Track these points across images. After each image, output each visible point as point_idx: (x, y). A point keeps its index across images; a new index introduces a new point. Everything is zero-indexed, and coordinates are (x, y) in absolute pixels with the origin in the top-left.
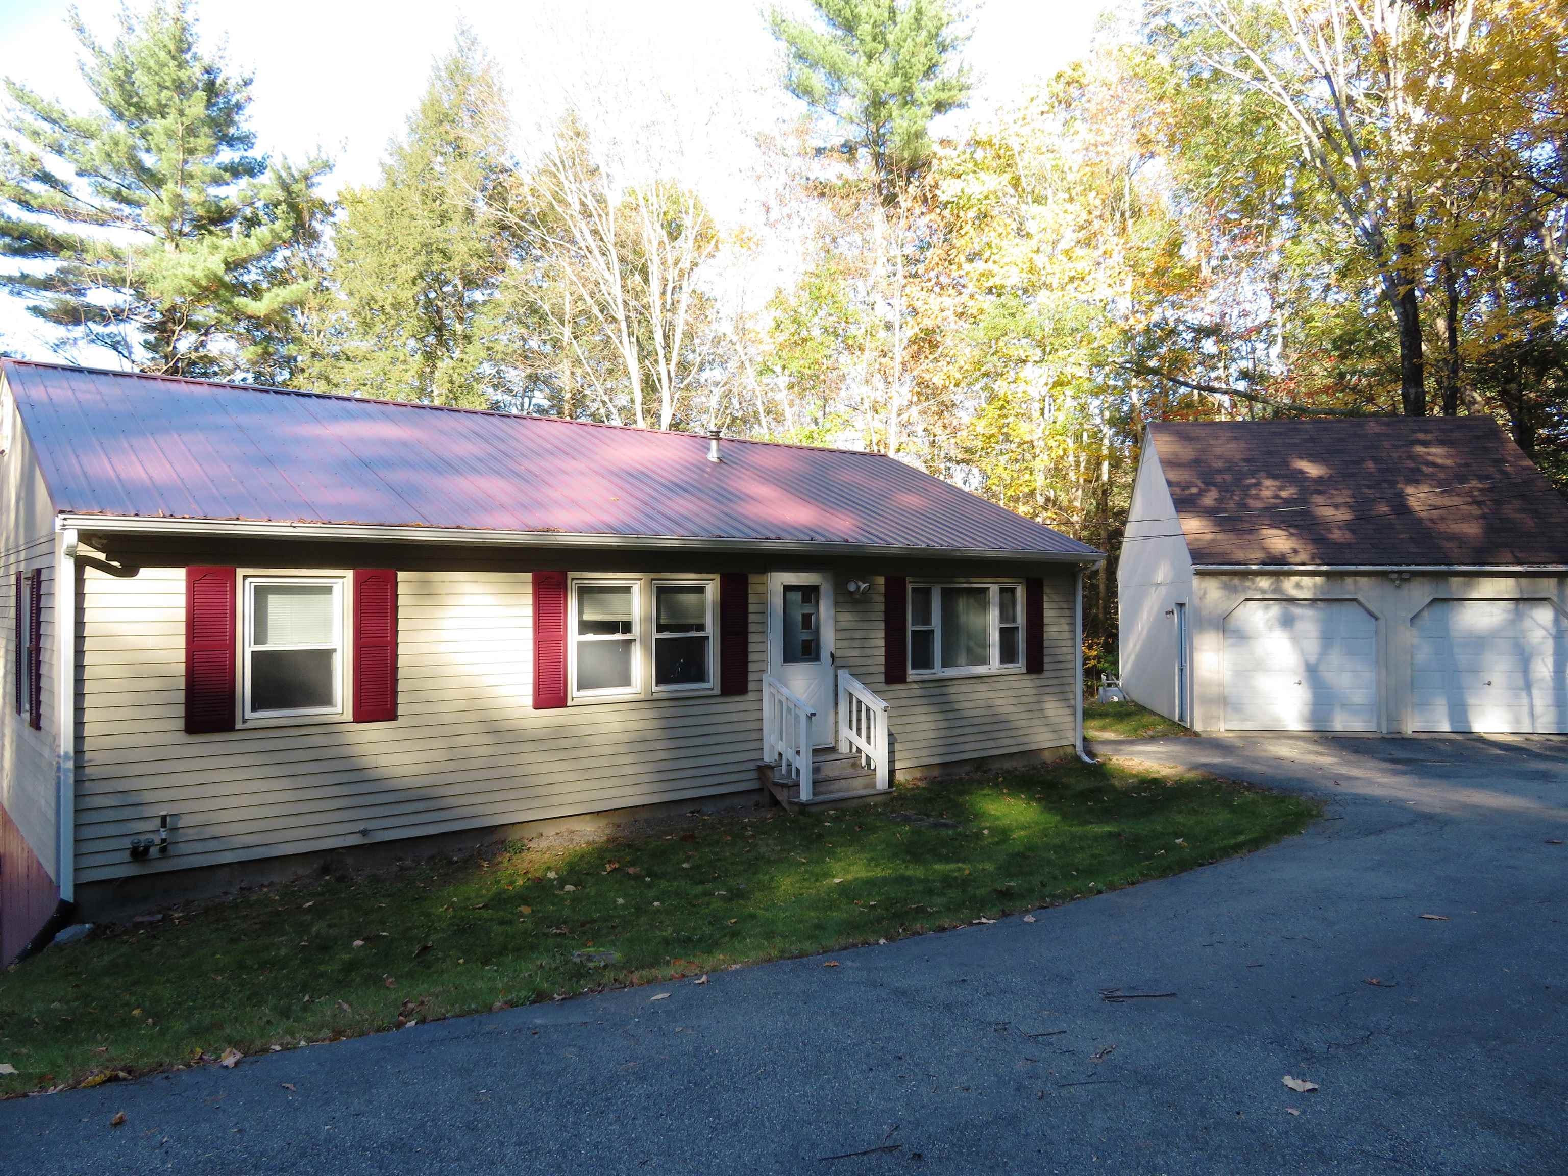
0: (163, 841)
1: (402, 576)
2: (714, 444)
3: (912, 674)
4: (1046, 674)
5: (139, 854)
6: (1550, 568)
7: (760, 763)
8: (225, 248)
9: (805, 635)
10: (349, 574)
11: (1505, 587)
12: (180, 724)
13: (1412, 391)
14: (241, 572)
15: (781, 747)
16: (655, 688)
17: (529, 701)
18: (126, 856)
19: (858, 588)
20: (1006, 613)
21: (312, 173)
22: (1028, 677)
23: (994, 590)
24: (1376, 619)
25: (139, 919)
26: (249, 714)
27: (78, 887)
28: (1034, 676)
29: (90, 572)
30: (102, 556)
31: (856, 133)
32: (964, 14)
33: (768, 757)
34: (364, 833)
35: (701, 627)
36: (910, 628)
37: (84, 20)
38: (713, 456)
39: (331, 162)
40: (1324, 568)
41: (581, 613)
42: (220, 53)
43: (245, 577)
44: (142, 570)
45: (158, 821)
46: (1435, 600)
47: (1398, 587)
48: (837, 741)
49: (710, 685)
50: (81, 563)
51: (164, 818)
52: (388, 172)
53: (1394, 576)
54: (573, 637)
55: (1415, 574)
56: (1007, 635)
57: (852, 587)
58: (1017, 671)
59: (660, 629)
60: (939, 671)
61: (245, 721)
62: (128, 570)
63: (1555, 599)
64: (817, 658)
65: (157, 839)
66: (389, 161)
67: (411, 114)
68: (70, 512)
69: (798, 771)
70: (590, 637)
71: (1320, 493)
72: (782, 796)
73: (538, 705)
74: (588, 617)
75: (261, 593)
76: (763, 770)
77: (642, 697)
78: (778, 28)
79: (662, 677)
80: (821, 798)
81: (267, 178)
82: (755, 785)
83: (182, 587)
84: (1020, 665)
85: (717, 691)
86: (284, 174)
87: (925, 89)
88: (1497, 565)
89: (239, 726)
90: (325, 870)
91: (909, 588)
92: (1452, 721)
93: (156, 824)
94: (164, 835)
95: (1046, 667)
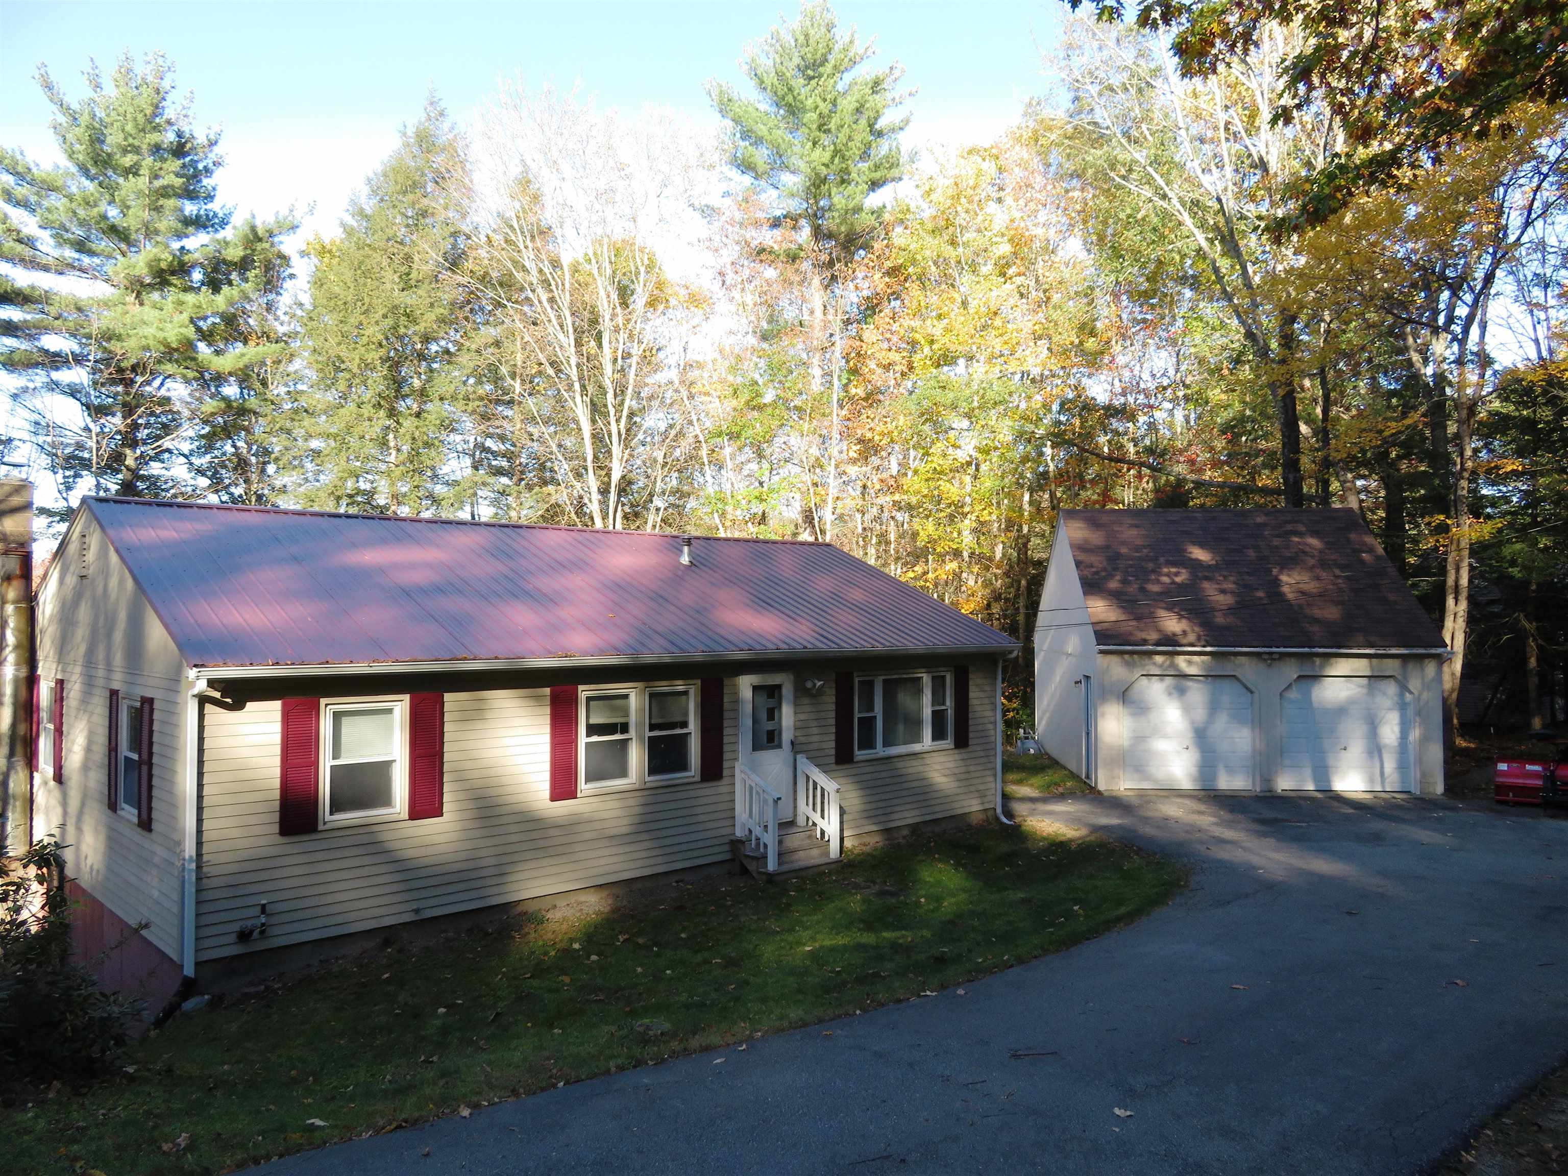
0: (263, 925)
1: (448, 697)
2: (686, 549)
3: (860, 755)
4: (970, 749)
5: (244, 936)
6: (1394, 651)
7: (733, 838)
8: (191, 304)
9: (770, 726)
10: (407, 698)
11: (1360, 666)
12: (276, 828)
13: (1291, 476)
14: (323, 701)
15: (751, 824)
16: (647, 779)
17: (547, 794)
18: (233, 938)
19: (815, 685)
20: (938, 697)
21: (275, 232)
22: (956, 751)
23: (926, 679)
24: (1252, 692)
25: (247, 990)
26: (328, 817)
27: (197, 964)
28: (962, 751)
29: (209, 708)
30: (217, 695)
31: (796, 205)
32: (897, 100)
33: (739, 833)
34: (417, 911)
35: (684, 724)
36: (857, 715)
37: (53, 79)
38: (685, 559)
40: (1208, 649)
41: (588, 717)
42: (184, 112)
43: (326, 705)
44: (250, 706)
45: (259, 909)
46: (1300, 677)
47: (1270, 666)
48: (795, 815)
49: (692, 773)
50: (204, 702)
51: (264, 906)
53: (1266, 657)
54: (583, 739)
55: (1283, 656)
56: (938, 718)
57: (809, 685)
58: (947, 747)
59: (652, 727)
60: (881, 751)
61: (325, 823)
62: (238, 706)
63: (1399, 677)
64: (779, 746)
65: (257, 923)
66: (350, 221)
67: (371, 175)
68: (203, 666)
69: (766, 846)
70: (595, 739)
71: (1207, 578)
72: (752, 866)
73: (553, 799)
74: (593, 721)
75: (337, 716)
76: (736, 844)
77: (637, 786)
78: (725, 105)
79: (653, 769)
80: (785, 868)
81: (228, 234)
82: (727, 856)
83: (278, 716)
84: (948, 743)
85: (698, 778)
87: (861, 170)
88: (1350, 647)
89: (321, 827)
90: (387, 943)
91: (856, 680)
92: (1316, 780)
93: (257, 911)
94: (263, 920)
95: (971, 742)
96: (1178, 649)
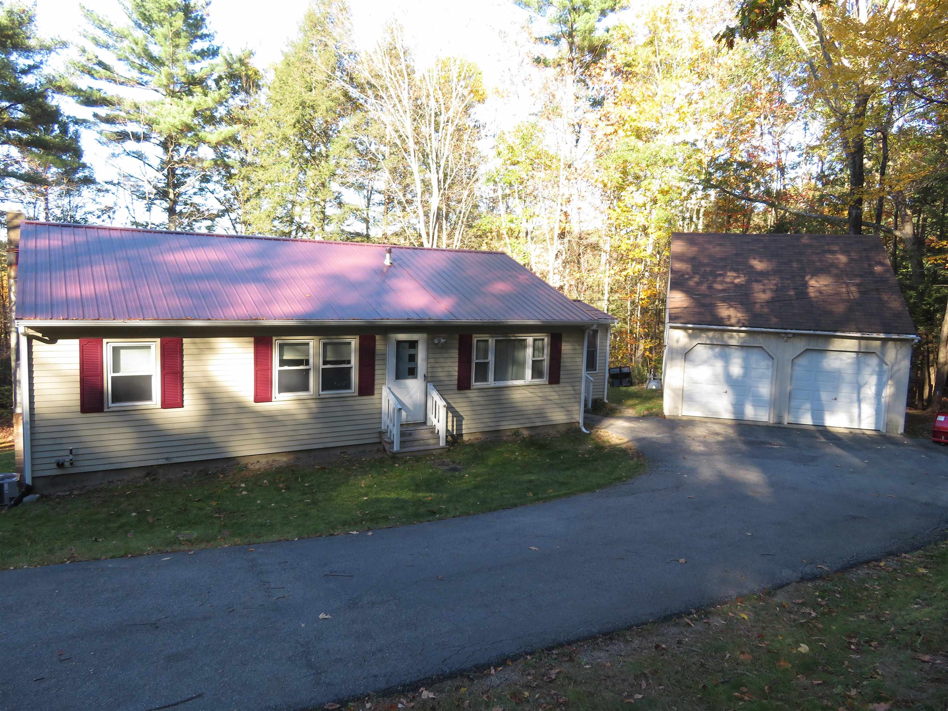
0: (71, 460)
1: (185, 340)
2: (388, 255)
3: (476, 385)
4: (561, 385)
5: (60, 465)
6: (875, 335)
7: (379, 430)
8: (195, 104)
9: (411, 365)
10: (158, 340)
11: (851, 344)
12: (79, 409)
13: (854, 212)
14: (105, 341)
15: (388, 422)
16: (321, 392)
17: (252, 398)
18: (55, 466)
19: (440, 341)
20: (537, 352)
21: (244, 57)
22: (549, 386)
23: (530, 340)
24: (773, 359)
25: (60, 494)
26: (110, 404)
27: (33, 478)
28: (553, 386)
29: (35, 342)
30: (40, 335)
31: (556, 29)
33: (383, 427)
34: (167, 459)
35: (349, 362)
36: (474, 360)
38: (387, 262)
39: (253, 51)
40: (743, 329)
41: (281, 354)
43: (107, 343)
44: (59, 341)
45: (69, 451)
46: (807, 350)
47: (786, 341)
48: (426, 419)
49: (353, 391)
50: (30, 339)
51: (71, 450)
52: (286, 56)
53: (783, 335)
54: (276, 368)
55: (794, 335)
56: (537, 366)
57: (436, 341)
58: (543, 383)
59: (325, 363)
60: (491, 382)
61: (109, 408)
62: (53, 341)
63: (878, 353)
64: (416, 377)
65: (68, 459)
66: (286, 50)
68: (21, 319)
69: (394, 435)
70: (286, 368)
71: (757, 281)
72: (387, 447)
73: (256, 401)
74: (286, 357)
75: (116, 350)
76: (381, 433)
77: (314, 397)
79: (325, 387)
80: (405, 450)
81: (218, 60)
82: (377, 440)
83: (77, 348)
84: (544, 380)
85: (356, 394)
86: (228, 58)
87: (595, 2)
88: (844, 332)
89: (105, 410)
90: (148, 475)
91: (475, 340)
92: (813, 418)
93: (68, 452)
94: (71, 458)
95: (561, 381)
96: (725, 327)
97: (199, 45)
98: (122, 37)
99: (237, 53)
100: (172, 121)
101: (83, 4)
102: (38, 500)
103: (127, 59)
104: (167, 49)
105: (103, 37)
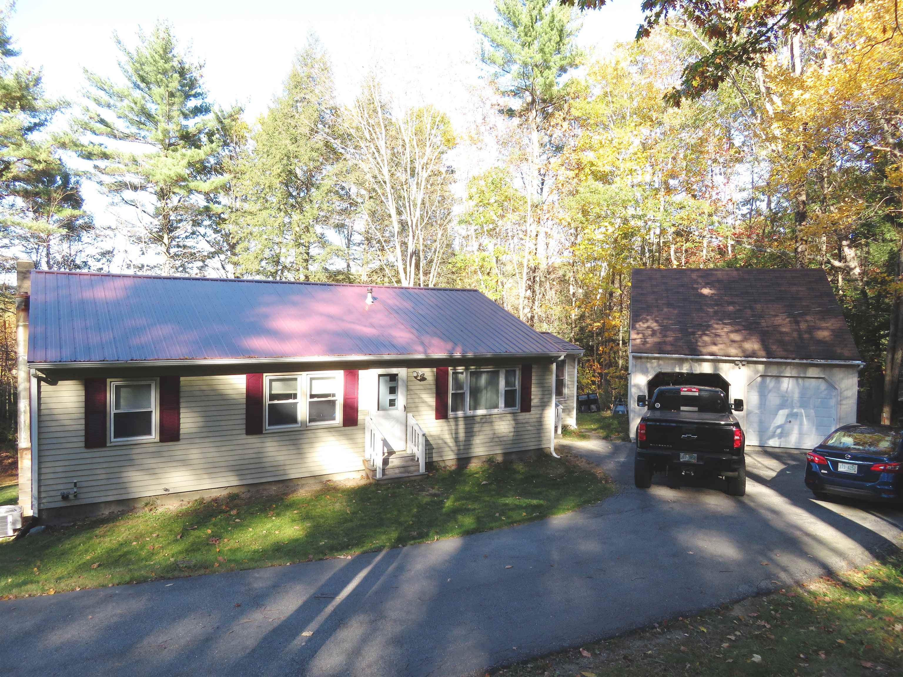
0: (75, 492)
1: (183, 379)
2: (369, 294)
3: (452, 414)
4: (532, 412)
5: (65, 497)
6: (823, 362)
7: (363, 458)
8: (189, 156)
9: (391, 396)
10: (157, 379)
11: (801, 371)
12: (83, 444)
14: (109, 380)
16: (307, 424)
17: (244, 431)
18: (60, 498)
19: (418, 374)
20: (509, 383)
22: (520, 414)
23: (502, 372)
24: (729, 384)
25: (64, 525)
26: (113, 439)
27: (39, 511)
28: (525, 413)
29: (44, 384)
33: (366, 456)
34: (164, 489)
35: (334, 395)
36: (450, 392)
37: (121, 38)
38: (368, 300)
39: (243, 108)
40: (701, 357)
41: (270, 391)
42: (189, 50)
43: (111, 382)
46: (761, 376)
47: (740, 369)
48: (406, 447)
49: (337, 422)
50: (40, 380)
51: (75, 483)
52: (272, 111)
53: (739, 363)
54: (266, 402)
55: (749, 362)
56: (509, 394)
57: (415, 374)
58: (515, 411)
59: (312, 396)
60: (468, 412)
61: (111, 442)
62: (54, 382)
63: (828, 378)
64: (396, 408)
65: (72, 492)
66: (273, 106)
68: (32, 362)
69: (376, 464)
70: (275, 402)
73: (247, 433)
74: (274, 392)
75: (118, 388)
76: (365, 461)
77: (301, 428)
78: (478, 24)
79: (311, 419)
80: (385, 477)
81: (210, 117)
82: (361, 468)
83: (83, 387)
84: (516, 409)
85: (341, 425)
86: (219, 114)
87: (555, 60)
89: (108, 445)
90: (146, 505)
91: (451, 373)
93: (72, 485)
94: (75, 490)
95: (532, 408)
96: (684, 356)
97: (192, 103)
98: (121, 97)
99: (228, 110)
100: (168, 173)
101: (87, 68)
102: (44, 531)
103: (126, 117)
104: (164, 107)
105: (104, 97)
